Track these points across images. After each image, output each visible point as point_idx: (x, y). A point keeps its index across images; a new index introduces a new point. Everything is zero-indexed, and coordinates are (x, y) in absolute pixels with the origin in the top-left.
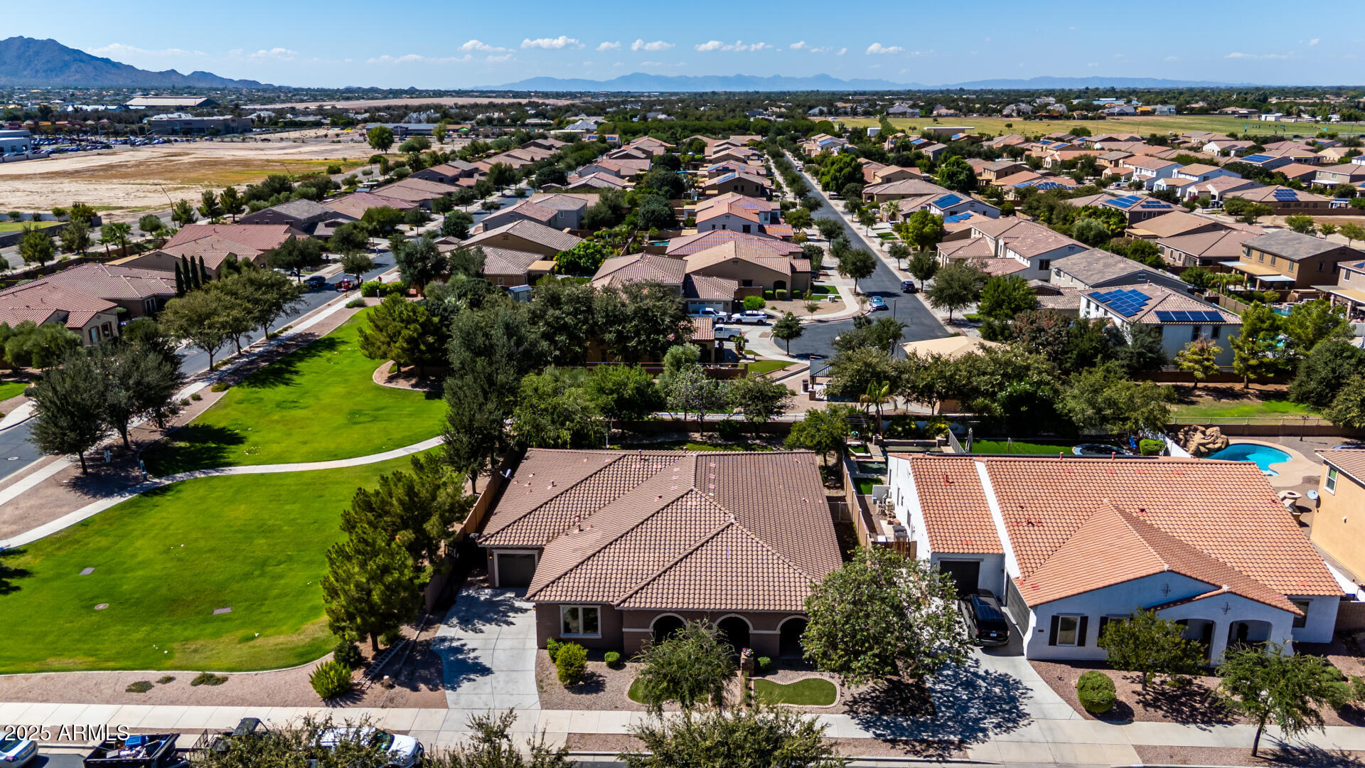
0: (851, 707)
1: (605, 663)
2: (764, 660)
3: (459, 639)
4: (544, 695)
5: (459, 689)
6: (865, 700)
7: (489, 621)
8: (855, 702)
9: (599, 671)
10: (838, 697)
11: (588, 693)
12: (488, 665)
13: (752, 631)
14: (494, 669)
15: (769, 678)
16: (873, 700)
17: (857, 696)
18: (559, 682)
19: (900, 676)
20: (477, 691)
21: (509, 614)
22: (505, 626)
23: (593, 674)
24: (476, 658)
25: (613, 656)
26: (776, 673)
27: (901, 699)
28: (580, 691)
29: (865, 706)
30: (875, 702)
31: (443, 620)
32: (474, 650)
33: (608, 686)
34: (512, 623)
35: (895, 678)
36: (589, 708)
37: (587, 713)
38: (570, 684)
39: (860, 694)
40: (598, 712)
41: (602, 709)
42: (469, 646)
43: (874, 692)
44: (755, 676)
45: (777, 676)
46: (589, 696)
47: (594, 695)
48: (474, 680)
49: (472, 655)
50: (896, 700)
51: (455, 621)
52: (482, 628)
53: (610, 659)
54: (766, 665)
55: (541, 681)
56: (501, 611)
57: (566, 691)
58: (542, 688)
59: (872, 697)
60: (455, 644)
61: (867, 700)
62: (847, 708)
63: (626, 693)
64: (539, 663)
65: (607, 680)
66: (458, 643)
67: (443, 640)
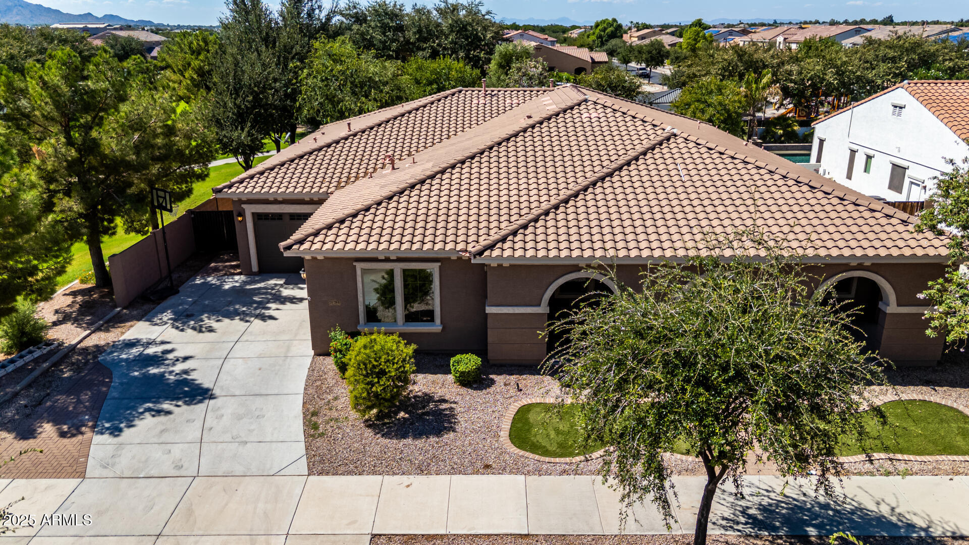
1: (450, 378)
3: (163, 343)
4: (319, 442)
5: (127, 433)
7: (231, 315)
9: (439, 392)
11: (418, 435)
12: (206, 385)
14: (216, 392)
18: (354, 415)
20: (166, 437)
21: (269, 305)
22: (257, 323)
23: (427, 398)
24: (186, 372)
25: (468, 362)
28: (401, 431)
31: (146, 315)
32: (186, 359)
33: (463, 423)
34: (272, 318)
36: (422, 470)
37: (418, 481)
38: (379, 417)
40: (444, 479)
41: (454, 471)
42: (179, 353)
46: (420, 443)
47: (433, 439)
48: (169, 413)
49: (179, 367)
51: (167, 316)
52: (215, 325)
53: (462, 368)
55: (314, 414)
56: (256, 302)
57: (369, 433)
58: (315, 427)
60: (151, 351)
63: (504, 434)
64: (314, 381)
65: (458, 409)
66: (160, 349)
67: (131, 344)
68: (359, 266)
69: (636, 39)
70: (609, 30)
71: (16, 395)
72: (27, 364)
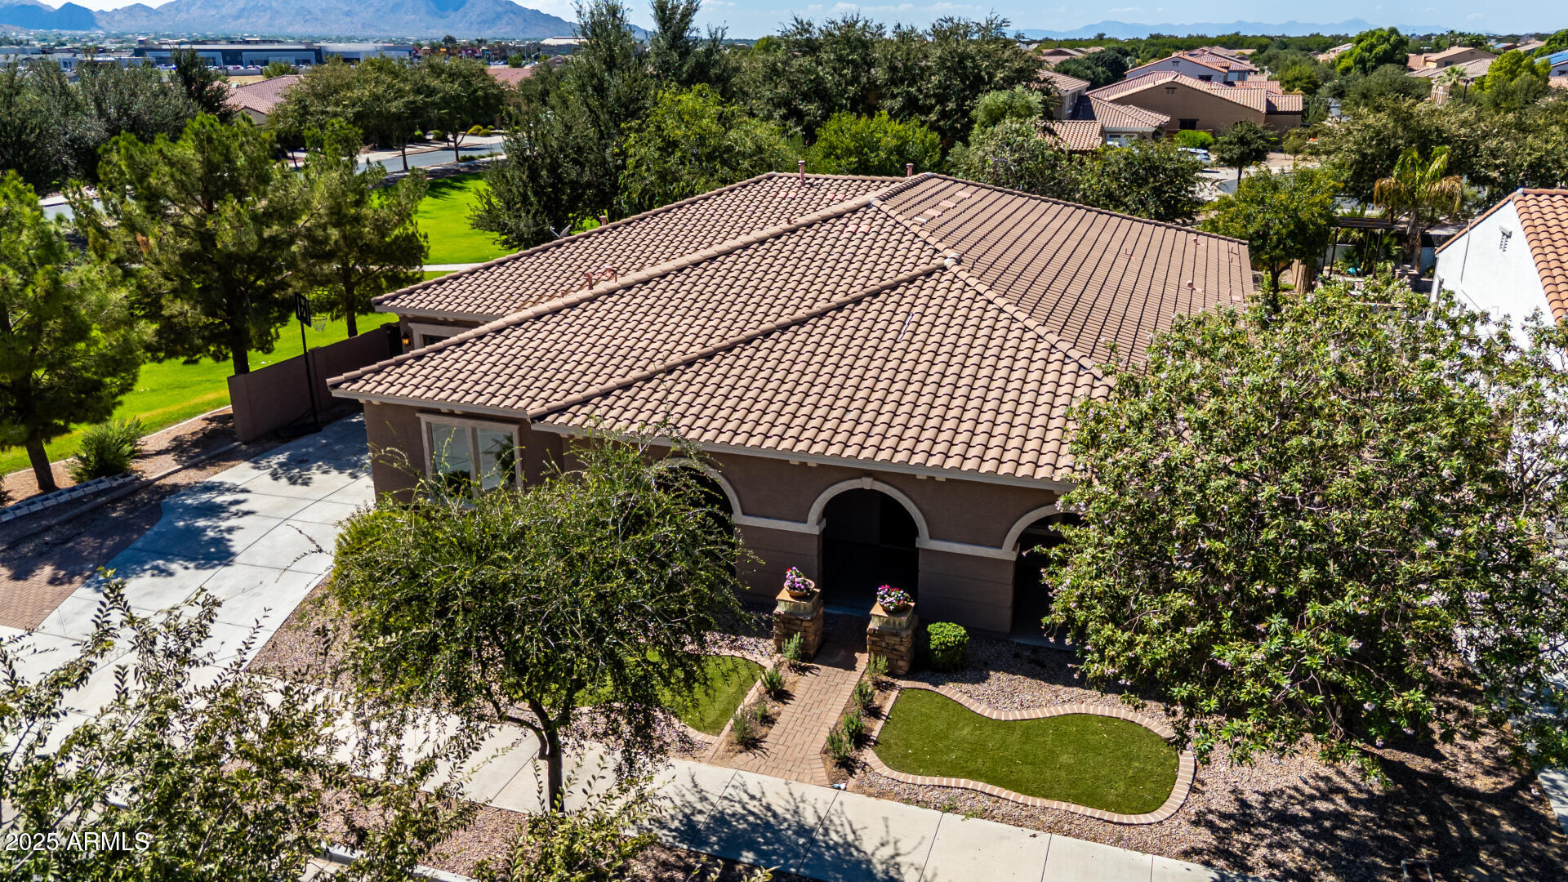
0: (1223, 835)
2: (945, 633)
3: (243, 491)
6: (1285, 819)
7: (345, 467)
8: (1244, 819)
10: (1180, 791)
12: (237, 548)
13: (925, 542)
14: (240, 558)
15: (950, 690)
16: (1321, 827)
17: (1253, 799)
19: (1438, 757)
24: (231, 530)
26: (982, 678)
27: (1440, 840)
29: (1283, 846)
30: (1328, 836)
31: (260, 454)
32: (246, 514)
35: (1418, 763)
39: (1267, 796)
42: (245, 506)
43: (1324, 797)
44: (907, 676)
45: (981, 688)
48: (170, 574)
49: (230, 523)
50: (1419, 842)
51: (279, 459)
54: (947, 649)
59: (1317, 815)
60: (222, 499)
61: (1295, 821)
62: (1205, 837)
66: (228, 497)
67: (209, 488)
68: (424, 419)
69: (1434, 65)
70: (1380, 49)
71: (48, 529)
72: (85, 496)
